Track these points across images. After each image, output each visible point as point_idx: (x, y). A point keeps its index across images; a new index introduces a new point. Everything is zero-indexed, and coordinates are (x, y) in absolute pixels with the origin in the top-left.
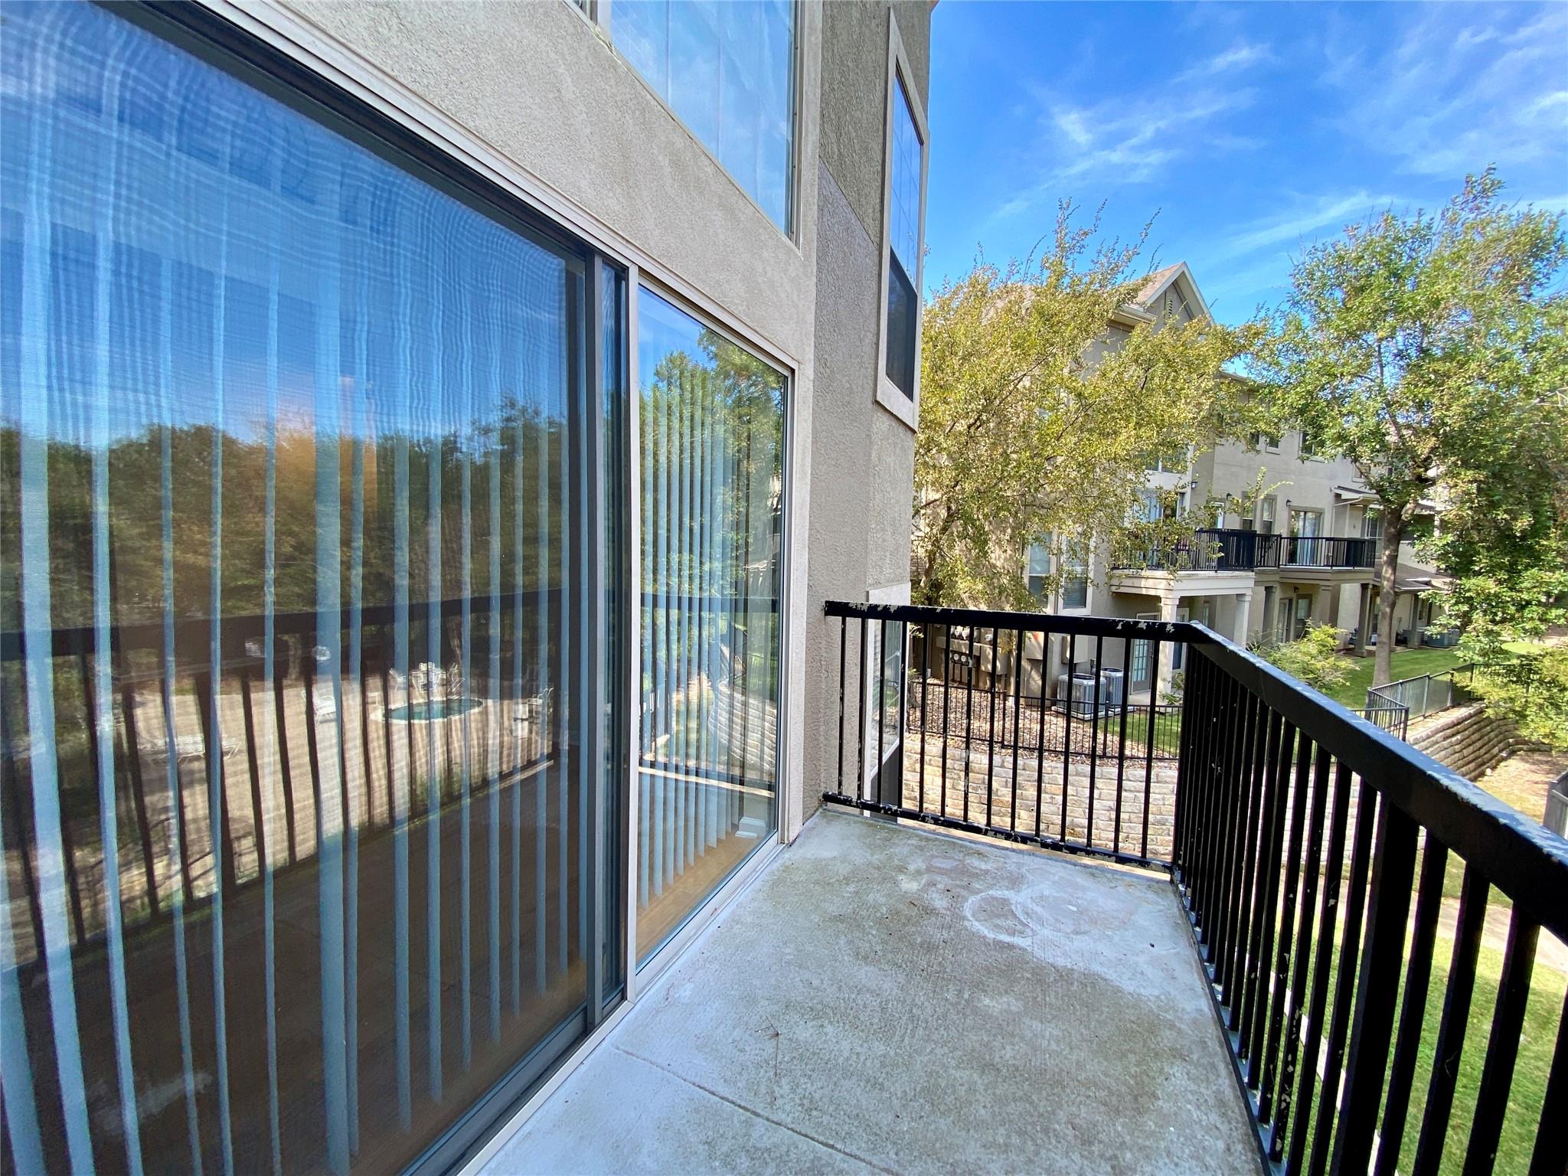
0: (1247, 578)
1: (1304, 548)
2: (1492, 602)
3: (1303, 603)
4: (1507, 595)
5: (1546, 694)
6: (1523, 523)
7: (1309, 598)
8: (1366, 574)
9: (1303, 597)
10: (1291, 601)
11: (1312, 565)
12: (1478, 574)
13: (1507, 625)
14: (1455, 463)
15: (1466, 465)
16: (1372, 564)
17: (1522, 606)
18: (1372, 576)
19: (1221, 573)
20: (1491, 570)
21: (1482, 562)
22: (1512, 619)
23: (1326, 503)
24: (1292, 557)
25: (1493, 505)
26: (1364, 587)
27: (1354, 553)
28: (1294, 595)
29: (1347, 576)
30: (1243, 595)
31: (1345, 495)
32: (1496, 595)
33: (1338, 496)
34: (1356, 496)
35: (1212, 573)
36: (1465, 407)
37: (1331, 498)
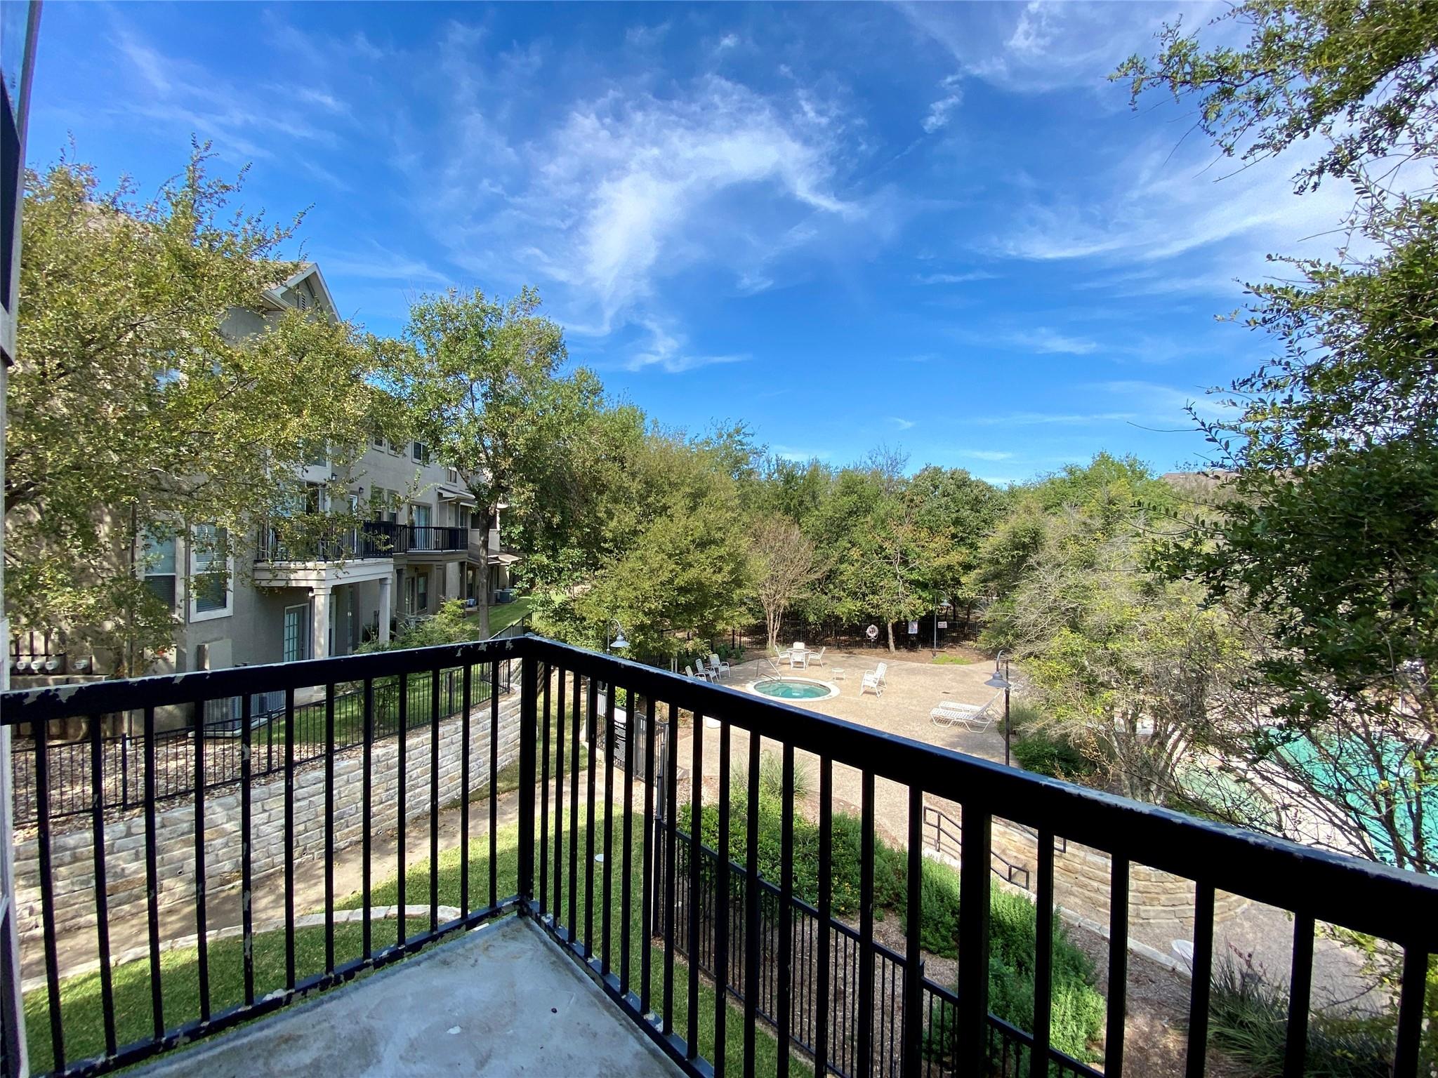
0: (387, 563)
1: (419, 534)
2: (542, 570)
3: (422, 580)
4: (553, 565)
5: (574, 626)
6: (556, 520)
7: (426, 575)
8: (463, 555)
9: (420, 575)
10: (413, 579)
11: (425, 548)
12: (536, 552)
13: (554, 585)
14: (522, 477)
15: (529, 480)
16: (466, 547)
17: (560, 571)
18: (466, 556)
19: (367, 561)
20: (544, 549)
21: (538, 544)
22: (556, 580)
23: (432, 500)
24: (413, 543)
25: (543, 508)
26: (462, 564)
27: (454, 538)
28: (415, 575)
29: (451, 557)
30: (386, 579)
31: (446, 494)
32: (547, 566)
33: (440, 495)
34: (453, 495)
35: (358, 561)
36: (527, 440)
37: (436, 495)
